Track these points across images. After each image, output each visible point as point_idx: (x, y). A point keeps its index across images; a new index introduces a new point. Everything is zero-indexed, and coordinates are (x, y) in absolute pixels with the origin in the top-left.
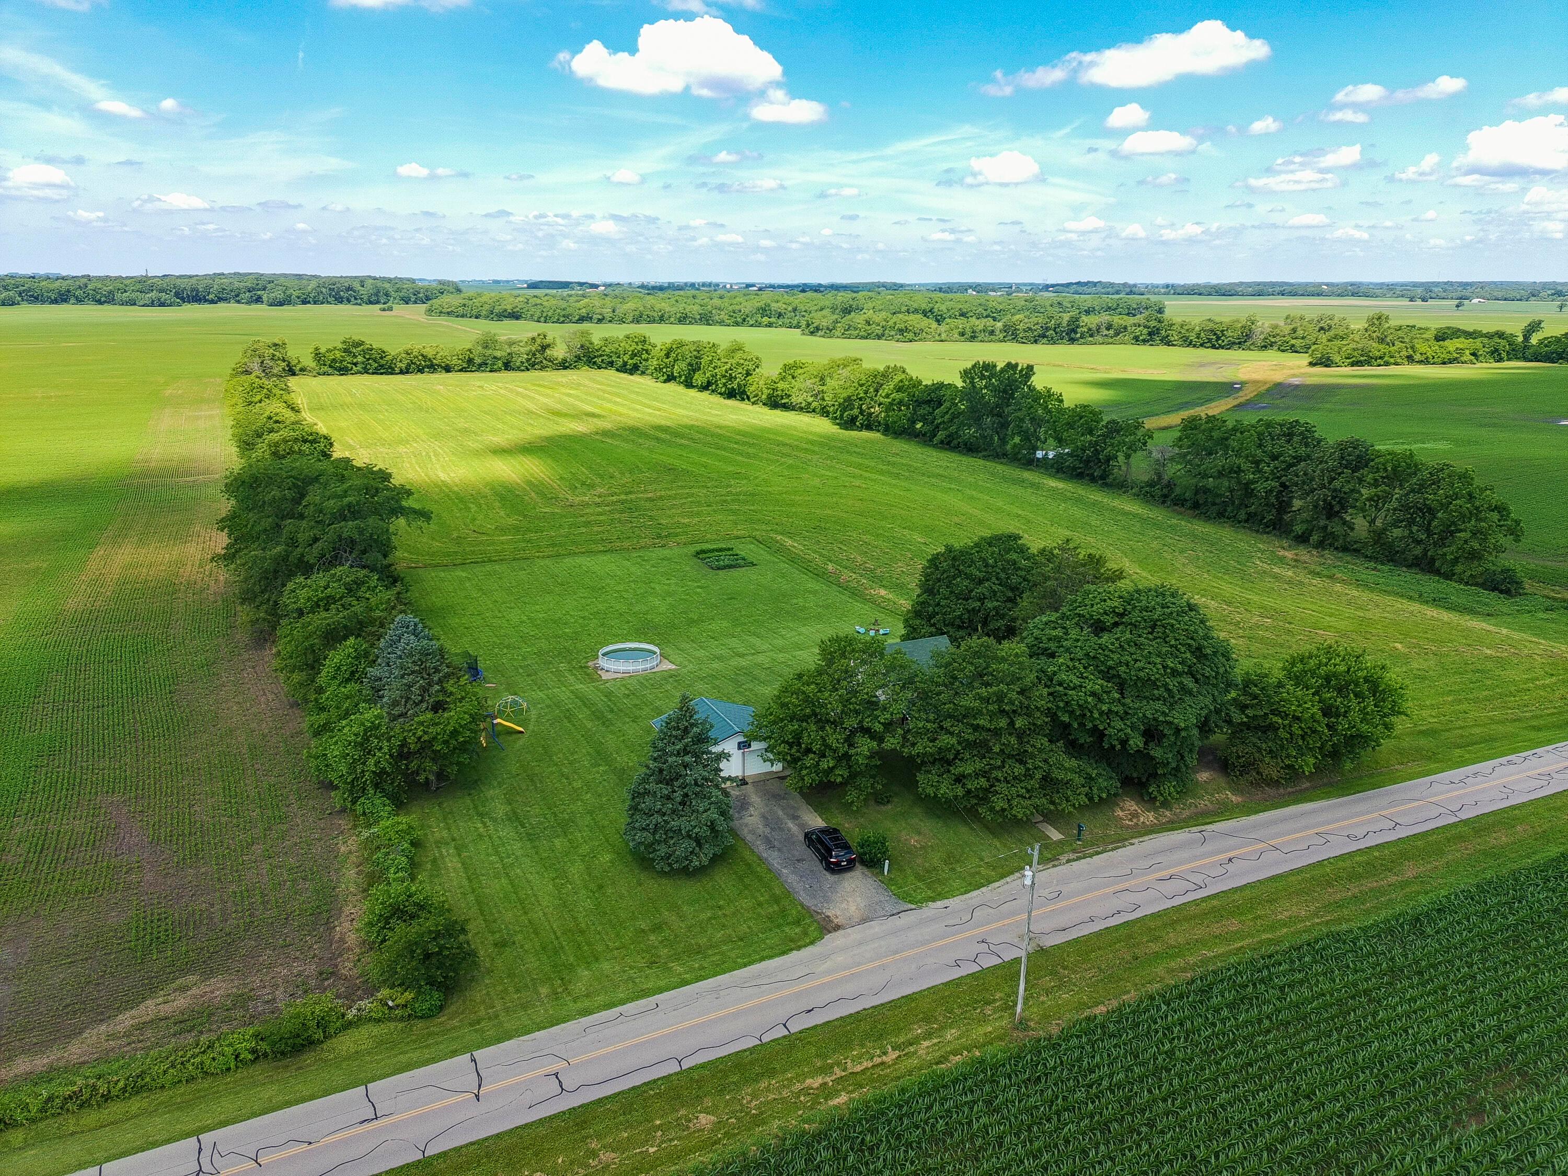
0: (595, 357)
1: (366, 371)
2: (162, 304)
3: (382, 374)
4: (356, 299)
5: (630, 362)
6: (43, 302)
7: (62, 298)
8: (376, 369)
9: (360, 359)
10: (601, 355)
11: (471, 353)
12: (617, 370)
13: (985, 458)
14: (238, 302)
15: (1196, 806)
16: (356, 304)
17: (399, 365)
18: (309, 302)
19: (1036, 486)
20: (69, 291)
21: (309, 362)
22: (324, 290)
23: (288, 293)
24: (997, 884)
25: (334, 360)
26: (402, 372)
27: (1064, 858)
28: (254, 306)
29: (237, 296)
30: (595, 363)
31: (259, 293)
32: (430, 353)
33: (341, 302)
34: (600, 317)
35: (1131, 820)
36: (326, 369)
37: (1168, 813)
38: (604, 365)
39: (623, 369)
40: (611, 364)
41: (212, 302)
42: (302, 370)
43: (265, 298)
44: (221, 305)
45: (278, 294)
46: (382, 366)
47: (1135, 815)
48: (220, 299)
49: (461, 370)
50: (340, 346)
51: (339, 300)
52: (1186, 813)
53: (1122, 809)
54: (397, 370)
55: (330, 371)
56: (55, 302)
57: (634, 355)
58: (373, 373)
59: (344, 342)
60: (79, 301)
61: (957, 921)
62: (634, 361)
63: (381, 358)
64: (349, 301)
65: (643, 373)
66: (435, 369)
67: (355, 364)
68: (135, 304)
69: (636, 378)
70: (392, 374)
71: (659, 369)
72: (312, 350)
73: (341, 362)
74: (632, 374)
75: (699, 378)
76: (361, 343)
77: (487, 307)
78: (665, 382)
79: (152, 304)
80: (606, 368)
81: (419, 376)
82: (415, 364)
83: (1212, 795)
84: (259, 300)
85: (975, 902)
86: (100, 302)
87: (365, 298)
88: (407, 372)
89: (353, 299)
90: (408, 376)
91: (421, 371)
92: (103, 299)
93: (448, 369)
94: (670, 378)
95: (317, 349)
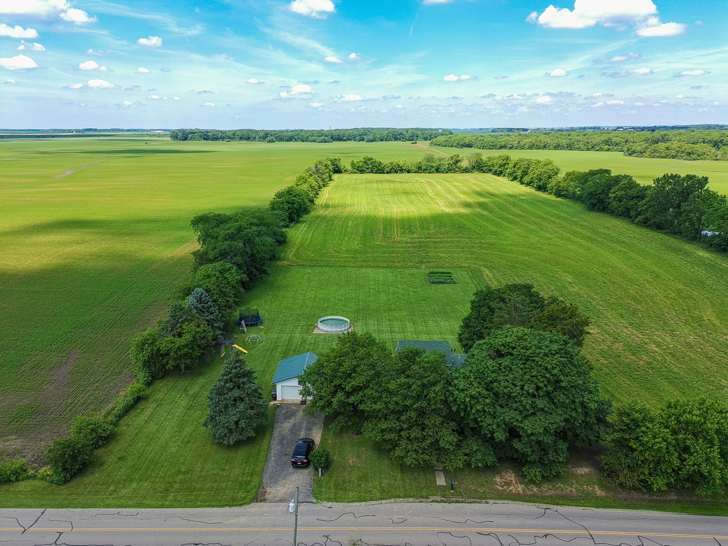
0: (483, 167)
1: (372, 172)
2: (325, 142)
3: (378, 173)
4: (403, 138)
5: (499, 169)
6: (283, 141)
7: (290, 139)
8: (376, 171)
9: (370, 166)
10: (486, 166)
11: (421, 164)
12: (493, 174)
13: (666, 233)
14: (355, 140)
15: (562, 490)
16: (403, 141)
17: (386, 169)
18: (383, 140)
19: (687, 254)
20: (293, 136)
21: (349, 167)
22: (390, 135)
23: (375, 136)
24: (375, 502)
25: (358, 167)
26: (387, 173)
27: (432, 498)
28: (361, 142)
29: (355, 138)
30: (482, 170)
31: (364, 136)
32: (401, 163)
33: (397, 140)
34: (511, 146)
35: (502, 486)
36: (355, 170)
37: (535, 489)
38: (487, 171)
39: (495, 173)
40: (490, 170)
41: (345, 141)
42: (346, 171)
43: (365, 139)
44: (348, 142)
45: (371, 137)
46: (379, 170)
47: (509, 484)
48: (348, 139)
49: (415, 172)
50: (363, 160)
51: (396, 139)
52: (551, 493)
53: (501, 478)
54: (385, 172)
55: (357, 171)
56: (287, 141)
57: (500, 166)
58: (375, 173)
59: (364, 158)
60: (296, 140)
61: (327, 518)
62: (500, 169)
63: (379, 166)
64: (400, 139)
65: (504, 175)
66: (403, 171)
67: (368, 169)
68: (315, 142)
69: (500, 178)
70: (383, 173)
71: (510, 174)
72: (351, 162)
73: (361, 167)
74: (499, 176)
75: (526, 179)
76: (372, 159)
77: (457, 141)
78: (512, 180)
79: (322, 142)
80: (487, 173)
81: (395, 174)
82: (394, 169)
83: (582, 485)
84: (363, 140)
85: (348, 510)
86: (303, 141)
87: (407, 138)
88: (390, 173)
89: (402, 139)
90: (390, 175)
91: (396, 172)
92: (304, 140)
93: (409, 172)
94: (515, 179)
95: (352, 161)
